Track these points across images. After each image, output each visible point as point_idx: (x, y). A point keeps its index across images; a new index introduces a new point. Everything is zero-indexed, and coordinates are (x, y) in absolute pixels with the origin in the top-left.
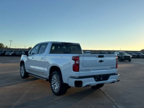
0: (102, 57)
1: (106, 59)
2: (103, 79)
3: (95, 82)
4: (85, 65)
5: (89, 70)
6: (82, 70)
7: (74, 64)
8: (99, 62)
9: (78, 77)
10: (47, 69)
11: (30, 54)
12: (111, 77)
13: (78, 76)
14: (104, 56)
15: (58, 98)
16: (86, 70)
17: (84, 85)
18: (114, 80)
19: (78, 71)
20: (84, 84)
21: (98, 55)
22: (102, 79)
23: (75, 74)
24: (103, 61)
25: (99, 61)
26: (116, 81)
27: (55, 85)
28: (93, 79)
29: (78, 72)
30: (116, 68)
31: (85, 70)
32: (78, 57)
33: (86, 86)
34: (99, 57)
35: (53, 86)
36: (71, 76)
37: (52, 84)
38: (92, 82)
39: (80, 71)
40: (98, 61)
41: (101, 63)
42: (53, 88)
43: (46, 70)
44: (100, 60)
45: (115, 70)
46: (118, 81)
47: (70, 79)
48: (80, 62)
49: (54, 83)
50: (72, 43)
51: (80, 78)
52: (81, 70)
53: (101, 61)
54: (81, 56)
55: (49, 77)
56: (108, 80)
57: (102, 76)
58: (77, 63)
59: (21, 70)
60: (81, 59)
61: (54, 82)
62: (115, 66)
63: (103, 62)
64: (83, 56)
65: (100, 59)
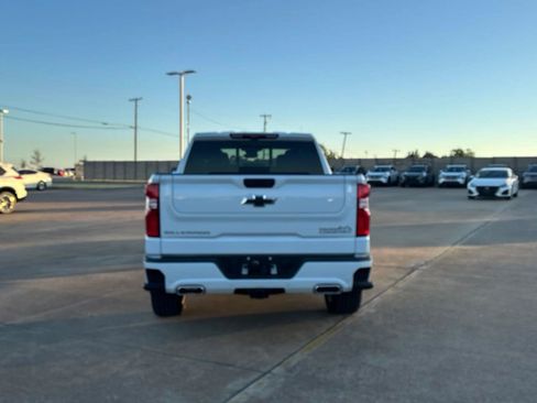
2: (278, 271)
3: (225, 280)
4: (179, 215)
5: (205, 235)
6: (172, 233)
8: (251, 206)
9: (159, 257)
12: (307, 266)
13: (159, 252)
14: (276, 185)
17: (173, 284)
19: (157, 234)
20: (172, 282)
21: (242, 178)
22: (274, 271)
24: (270, 202)
25: (249, 202)
26: (346, 284)
28: (212, 267)
29: (157, 240)
30: (360, 235)
31: (183, 233)
32: (157, 185)
33: (184, 291)
34: (249, 184)
38: (212, 279)
39: (162, 233)
40: (245, 200)
41: (260, 209)
44: (254, 197)
45: (352, 239)
48: (162, 200)
50: (276, 135)
51: (164, 258)
52: (166, 233)
53: (259, 202)
54: (165, 182)
56: (294, 279)
57: (272, 262)
58: (151, 205)
60: (165, 192)
63: (268, 207)
64: (173, 181)
65: (254, 193)
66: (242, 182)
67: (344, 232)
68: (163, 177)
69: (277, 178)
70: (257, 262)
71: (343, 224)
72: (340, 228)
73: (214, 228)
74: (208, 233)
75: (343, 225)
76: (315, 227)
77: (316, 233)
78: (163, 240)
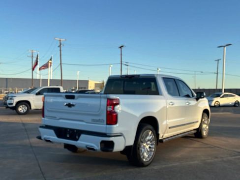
0: (72, 97)
1: (78, 101)
3: (56, 138)
8: (67, 107)
14: (76, 97)
16: (51, 117)
17: (43, 137)
21: (64, 95)
24: (73, 105)
25: (66, 105)
26: (98, 148)
30: (107, 124)
39: (45, 116)
40: (65, 104)
44: (68, 103)
45: (105, 126)
50: (139, 76)
53: (69, 105)
56: (78, 142)
63: (73, 108)
65: (68, 101)
67: (101, 122)
70: (71, 132)
72: (99, 120)
73: (58, 115)
75: (101, 119)
76: (90, 118)
77: (90, 121)
78: (45, 119)
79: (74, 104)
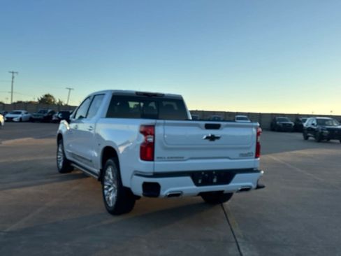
0: (217, 127)
1: (225, 132)
2: (217, 180)
3: (195, 187)
4: (168, 146)
5: (181, 159)
6: (161, 158)
7: (144, 144)
8: (208, 141)
9: (152, 174)
10: (97, 152)
11: (74, 117)
12: (238, 176)
13: (152, 171)
14: (222, 127)
15: (114, 219)
16: (171, 159)
17: (164, 192)
18: (249, 184)
19: (152, 159)
20: (164, 190)
21: (203, 123)
22: (215, 180)
23: (146, 166)
24: (218, 138)
25: (207, 138)
26: (254, 186)
27: (110, 190)
28: (189, 179)
29: (152, 163)
30: (256, 157)
31: (168, 158)
32: (152, 127)
33: (171, 195)
34: (208, 127)
35: (106, 192)
36: (136, 171)
37: (106, 187)
38: (188, 187)
39: (155, 159)
40: (205, 137)
41: (212, 142)
42: (107, 197)
43: (96, 154)
44: (210, 135)
45: (253, 160)
46: (258, 187)
47: (135, 177)
48: (156, 138)
49: (110, 187)
50: (163, 95)
51: (157, 175)
52: (158, 158)
53: (212, 138)
54: (159, 124)
55: (101, 170)
56: (231, 185)
57: (215, 175)
58: (148, 140)
59: (57, 155)
60: (159, 131)
61: (108, 184)
62: (253, 150)
63: (217, 141)
64: (164, 124)
65: (210, 132)
66: (204, 126)
67: (251, 156)
68: (158, 121)
69: (222, 123)
70: (206, 175)
71: (250, 151)
72: (249, 153)
73: (186, 154)
74: (183, 158)
76: (236, 153)
77: (238, 156)
78: (156, 163)
79: (219, 136)
